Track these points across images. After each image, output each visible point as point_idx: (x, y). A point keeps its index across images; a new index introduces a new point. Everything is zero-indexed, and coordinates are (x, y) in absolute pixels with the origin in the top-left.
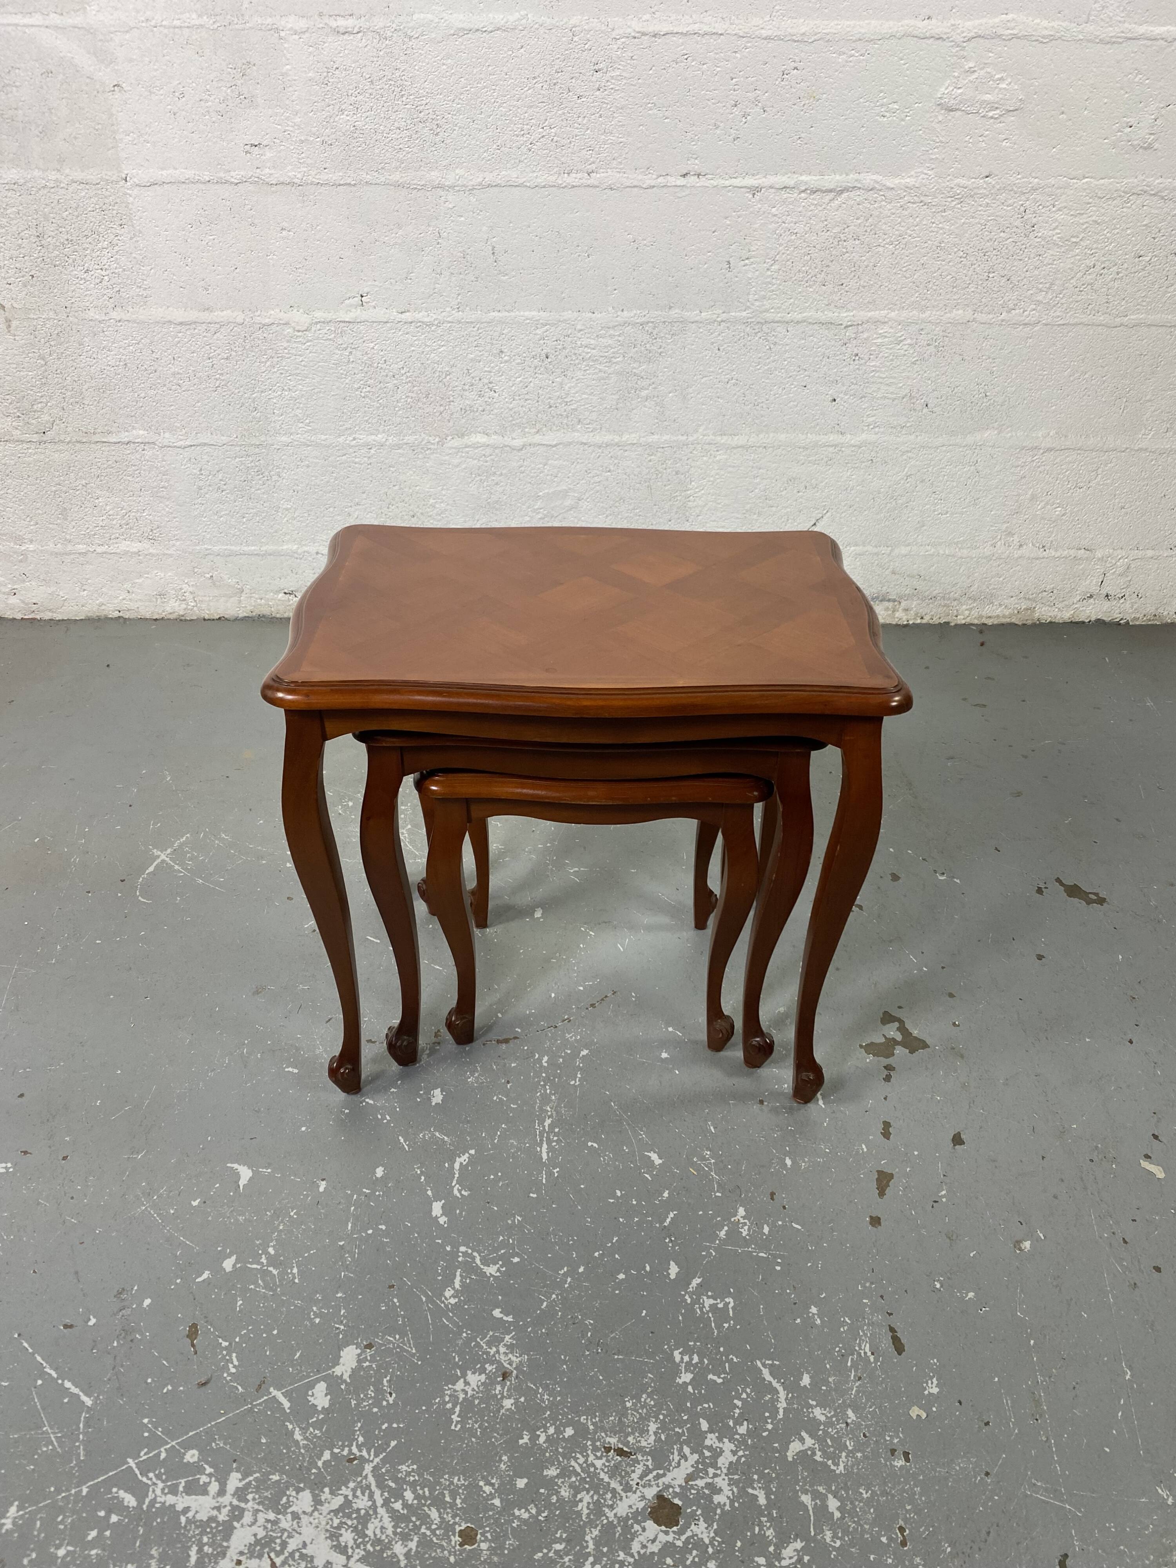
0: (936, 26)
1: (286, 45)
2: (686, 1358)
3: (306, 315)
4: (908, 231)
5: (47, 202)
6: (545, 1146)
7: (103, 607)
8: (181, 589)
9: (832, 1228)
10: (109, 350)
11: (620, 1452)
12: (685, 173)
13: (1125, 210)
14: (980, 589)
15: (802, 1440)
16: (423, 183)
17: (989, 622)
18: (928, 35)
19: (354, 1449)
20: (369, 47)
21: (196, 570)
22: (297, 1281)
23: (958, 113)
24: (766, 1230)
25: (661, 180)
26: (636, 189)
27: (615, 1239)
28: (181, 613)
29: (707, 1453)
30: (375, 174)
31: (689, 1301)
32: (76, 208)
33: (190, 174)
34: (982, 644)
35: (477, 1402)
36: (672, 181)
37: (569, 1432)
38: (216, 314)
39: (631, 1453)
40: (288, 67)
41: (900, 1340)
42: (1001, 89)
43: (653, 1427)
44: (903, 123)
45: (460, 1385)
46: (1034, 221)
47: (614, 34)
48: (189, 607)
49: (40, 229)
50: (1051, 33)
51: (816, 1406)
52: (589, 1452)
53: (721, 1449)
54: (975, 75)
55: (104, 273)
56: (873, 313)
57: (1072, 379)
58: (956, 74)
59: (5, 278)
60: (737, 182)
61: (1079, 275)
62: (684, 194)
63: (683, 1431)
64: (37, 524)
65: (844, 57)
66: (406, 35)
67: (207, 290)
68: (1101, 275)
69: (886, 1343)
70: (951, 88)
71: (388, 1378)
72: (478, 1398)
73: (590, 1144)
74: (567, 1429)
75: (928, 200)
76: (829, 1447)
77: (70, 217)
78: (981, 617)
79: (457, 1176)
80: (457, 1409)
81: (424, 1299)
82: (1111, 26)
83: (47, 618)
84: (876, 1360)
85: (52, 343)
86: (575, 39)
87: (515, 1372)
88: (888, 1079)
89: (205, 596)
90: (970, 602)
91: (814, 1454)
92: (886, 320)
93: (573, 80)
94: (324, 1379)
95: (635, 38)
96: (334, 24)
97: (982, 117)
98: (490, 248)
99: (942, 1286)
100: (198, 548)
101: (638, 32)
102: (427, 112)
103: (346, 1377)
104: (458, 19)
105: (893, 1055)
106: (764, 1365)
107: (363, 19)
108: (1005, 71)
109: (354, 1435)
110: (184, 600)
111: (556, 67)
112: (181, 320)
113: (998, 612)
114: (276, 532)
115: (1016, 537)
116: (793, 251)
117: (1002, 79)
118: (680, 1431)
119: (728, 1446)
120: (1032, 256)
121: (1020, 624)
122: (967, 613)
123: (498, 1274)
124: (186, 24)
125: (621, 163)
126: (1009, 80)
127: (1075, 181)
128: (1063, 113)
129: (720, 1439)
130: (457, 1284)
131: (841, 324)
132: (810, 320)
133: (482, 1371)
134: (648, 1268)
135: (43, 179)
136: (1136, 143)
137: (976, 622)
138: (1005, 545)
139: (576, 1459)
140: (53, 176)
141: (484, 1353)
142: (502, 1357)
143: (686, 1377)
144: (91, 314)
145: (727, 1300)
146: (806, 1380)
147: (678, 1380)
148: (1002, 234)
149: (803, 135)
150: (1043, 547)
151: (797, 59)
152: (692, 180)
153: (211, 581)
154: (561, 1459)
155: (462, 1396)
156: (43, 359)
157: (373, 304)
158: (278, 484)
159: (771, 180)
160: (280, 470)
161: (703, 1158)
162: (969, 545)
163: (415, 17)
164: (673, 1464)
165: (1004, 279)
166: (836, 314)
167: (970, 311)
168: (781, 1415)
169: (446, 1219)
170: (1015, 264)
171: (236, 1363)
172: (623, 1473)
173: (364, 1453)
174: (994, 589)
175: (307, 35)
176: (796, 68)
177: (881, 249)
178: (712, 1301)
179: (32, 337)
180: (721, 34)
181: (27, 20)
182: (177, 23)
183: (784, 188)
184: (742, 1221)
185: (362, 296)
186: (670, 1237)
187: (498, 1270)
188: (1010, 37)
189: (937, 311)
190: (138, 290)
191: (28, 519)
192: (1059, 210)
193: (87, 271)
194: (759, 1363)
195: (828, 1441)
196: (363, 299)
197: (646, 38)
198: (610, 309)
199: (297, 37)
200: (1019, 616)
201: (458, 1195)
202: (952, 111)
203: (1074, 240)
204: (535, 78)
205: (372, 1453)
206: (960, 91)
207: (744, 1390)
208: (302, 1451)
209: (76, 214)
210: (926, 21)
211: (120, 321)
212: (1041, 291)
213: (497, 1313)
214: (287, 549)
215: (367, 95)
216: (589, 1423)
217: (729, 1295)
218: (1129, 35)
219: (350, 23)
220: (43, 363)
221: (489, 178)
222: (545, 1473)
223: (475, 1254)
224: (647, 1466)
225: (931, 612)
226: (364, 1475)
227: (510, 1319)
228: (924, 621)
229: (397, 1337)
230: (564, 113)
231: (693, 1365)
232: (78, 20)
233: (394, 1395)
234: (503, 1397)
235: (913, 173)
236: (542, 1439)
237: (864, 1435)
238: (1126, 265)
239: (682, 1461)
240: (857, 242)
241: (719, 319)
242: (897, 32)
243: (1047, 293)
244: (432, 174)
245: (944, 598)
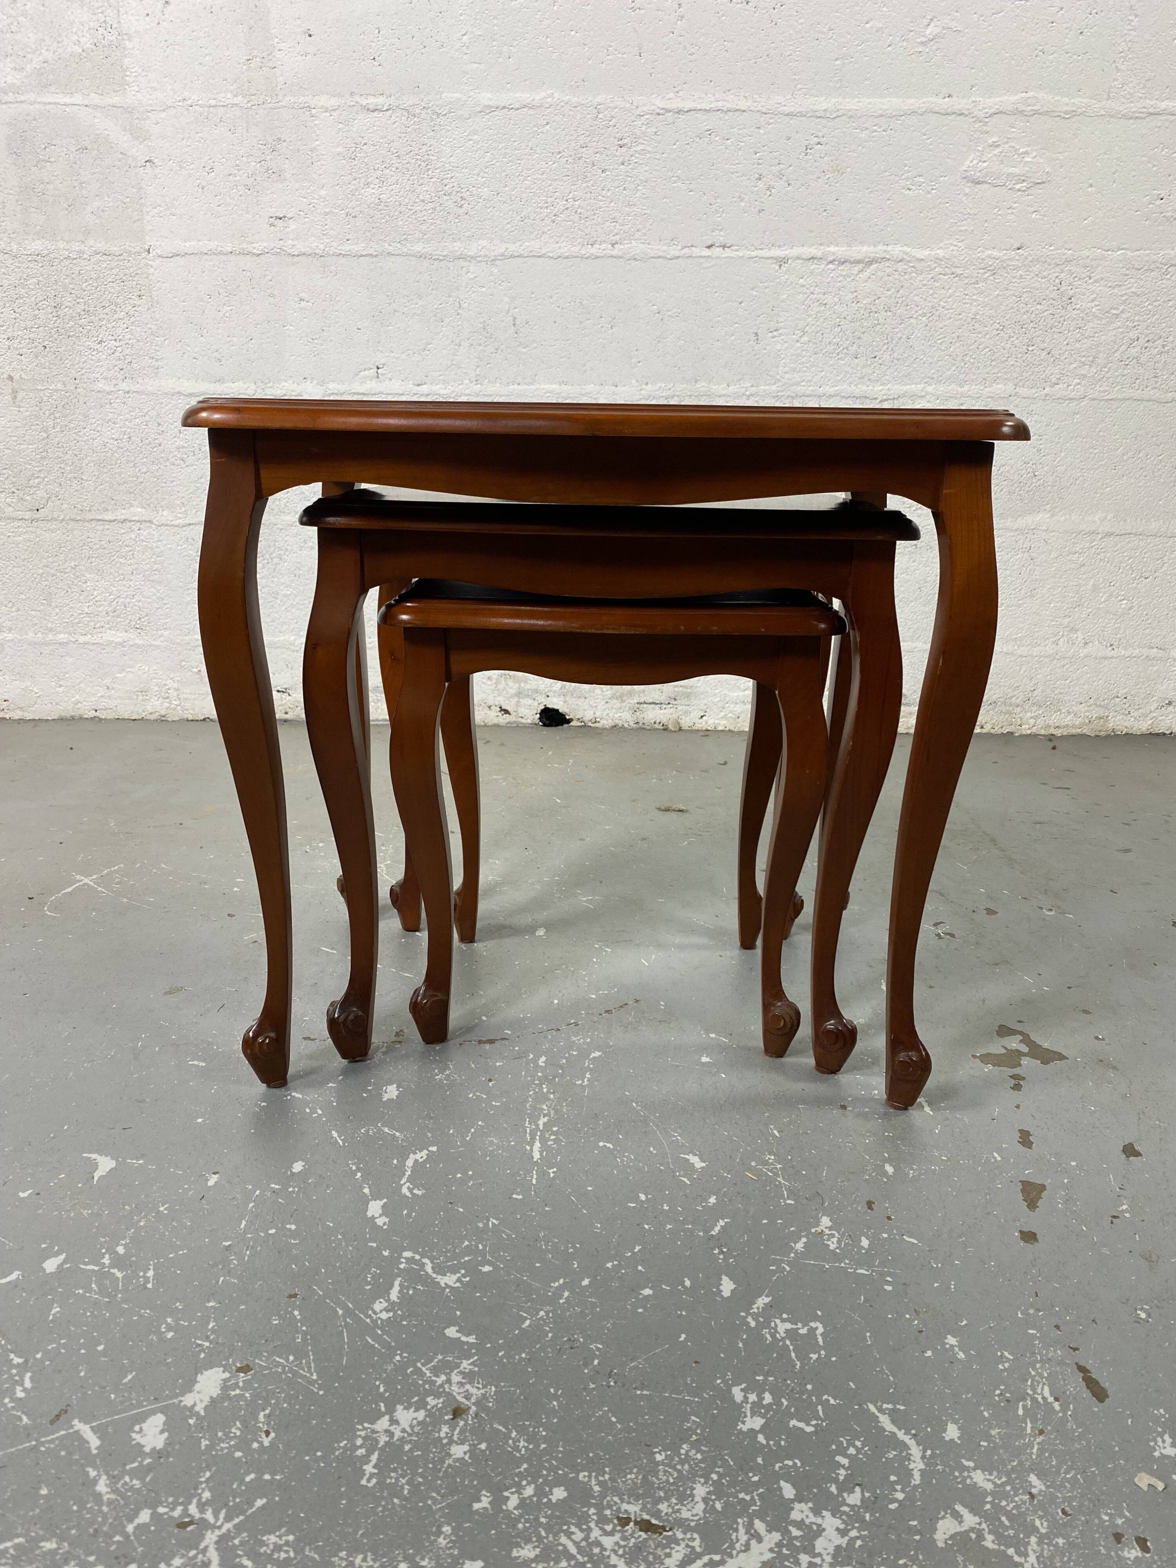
0: (958, 103)
1: (316, 122)
2: (752, 1397)
3: (319, 387)
4: (941, 303)
5: (68, 272)
6: (537, 1145)
7: (79, 705)
8: (165, 685)
9: (964, 1243)
10: (114, 423)
11: (646, 1526)
12: (710, 243)
13: (1164, 282)
14: (1044, 694)
15: (957, 1516)
16: (445, 253)
17: (1058, 733)
18: (949, 111)
19: (193, 1509)
20: (397, 124)
21: (183, 663)
22: (150, 1286)
23: (986, 186)
24: (865, 1243)
25: (686, 250)
26: (660, 260)
27: (637, 1248)
28: (163, 713)
29: (795, 1532)
30: (398, 245)
31: (753, 1324)
32: (96, 279)
33: (213, 245)
34: (1054, 748)
35: (407, 1448)
36: (696, 251)
37: (559, 1494)
38: (227, 385)
39: (663, 1528)
40: (317, 143)
41: (1097, 1383)
42: (1026, 162)
43: (700, 1491)
44: (929, 196)
45: (383, 1423)
46: (1071, 293)
47: (638, 112)
48: (172, 706)
49: (58, 300)
50: (1074, 109)
51: (975, 1469)
52: (592, 1525)
53: (819, 1526)
54: (1000, 149)
55: (117, 344)
56: (909, 387)
57: (1125, 458)
58: (980, 149)
59: (17, 349)
60: (765, 253)
61: (1123, 348)
62: (709, 265)
63: (752, 1498)
64: (19, 610)
65: (867, 132)
66: (434, 112)
67: (220, 361)
68: (1146, 348)
69: (1076, 1386)
70: (975, 162)
71: (267, 1412)
72: (410, 1442)
73: (601, 1144)
74: (555, 1490)
75: (959, 271)
76: (1007, 1528)
77: (89, 288)
78: (1048, 727)
79: (408, 1173)
80: (374, 1457)
81: (340, 1312)
82: (1132, 102)
83: (17, 718)
84: (1064, 1409)
85: (57, 415)
86: (600, 116)
87: (474, 1408)
88: (1017, 1087)
89: (191, 693)
90: (1035, 708)
91: (980, 1536)
92: (923, 394)
93: (598, 155)
94: (163, 1410)
95: (659, 114)
96: (364, 102)
97: (1010, 189)
98: (511, 318)
99: (1149, 1315)
100: (187, 638)
101: (662, 109)
102: (452, 185)
103: (200, 1408)
104: (486, 97)
105: (1020, 1065)
106: (881, 1410)
107: (393, 97)
108: (1029, 145)
109: (196, 1488)
110: (167, 698)
111: (581, 142)
112: (190, 392)
113: (1068, 720)
114: (273, 621)
115: (1079, 633)
116: (823, 323)
117: (1026, 153)
118: (748, 1498)
119: (830, 1522)
120: (1072, 329)
121: (1093, 735)
122: (1032, 721)
123: (458, 1285)
124: (221, 103)
125: (645, 234)
126: (1035, 154)
127: (1110, 253)
128: (1091, 186)
129: (816, 1512)
130: (394, 1295)
131: (876, 399)
132: (843, 394)
133: (421, 1405)
134: (688, 1283)
135: (67, 250)
136: (1169, 214)
137: (1043, 732)
138: (1068, 642)
139: (569, 1534)
140: (76, 246)
141: (425, 1382)
142: (455, 1388)
143: (756, 1423)
144: (100, 385)
145: (813, 1324)
146: (952, 1432)
147: (740, 1426)
148: (1038, 306)
149: (828, 208)
150: (1111, 645)
151: (820, 134)
152: (717, 251)
153: (198, 676)
154: (543, 1533)
155: (383, 1439)
156: (45, 432)
157: (389, 376)
158: (279, 567)
159: (796, 251)
160: (282, 552)
161: (765, 1163)
162: (1029, 642)
163: (444, 95)
164: (738, 1546)
165: (1045, 353)
166: (870, 388)
167: (1010, 386)
168: (917, 1479)
169: (387, 1220)
170: (1055, 336)
171: (28, 1384)
172: (651, 1558)
173: (209, 1516)
174: (1061, 693)
175: (337, 112)
176: (819, 143)
177: (912, 320)
178: (788, 1326)
179: (37, 409)
180: (744, 111)
181: (68, 100)
182: (213, 102)
183: (812, 258)
184: (827, 1232)
185: (378, 368)
186: (720, 1247)
187: (459, 1280)
188: (1032, 113)
189: (976, 385)
190: (150, 361)
191: (10, 605)
192: (1096, 281)
193: (101, 342)
194: (872, 1408)
195: (1003, 1519)
196: (379, 371)
197: (671, 114)
198: (634, 381)
199: (328, 114)
200: (1092, 726)
201: (408, 1194)
202: (978, 183)
203: (1115, 312)
204: (559, 153)
205: (222, 1516)
206: (985, 164)
207: (851, 1444)
208: (105, 1509)
209: (95, 284)
210: (947, 99)
211: (128, 392)
212: (1084, 364)
213: (452, 1332)
214: (284, 640)
215: (394, 169)
216: (593, 1482)
217: (816, 1318)
218: (1151, 110)
219: (381, 100)
220: (45, 435)
221: (512, 248)
222: (515, 1553)
223: (426, 1261)
224: (693, 1548)
225: (992, 719)
226: (202, 1546)
227: (472, 1339)
228: (984, 731)
229: (291, 1358)
230: (588, 186)
231: (763, 1407)
232: (116, 100)
233: (273, 1435)
234: (451, 1442)
235: (942, 245)
236: (513, 1501)
237: (1064, 1512)
238: (1171, 339)
239: (753, 1543)
240: (889, 314)
241: (748, 393)
242: (919, 108)
243: (1091, 366)
244: (455, 244)
245: (1004, 703)
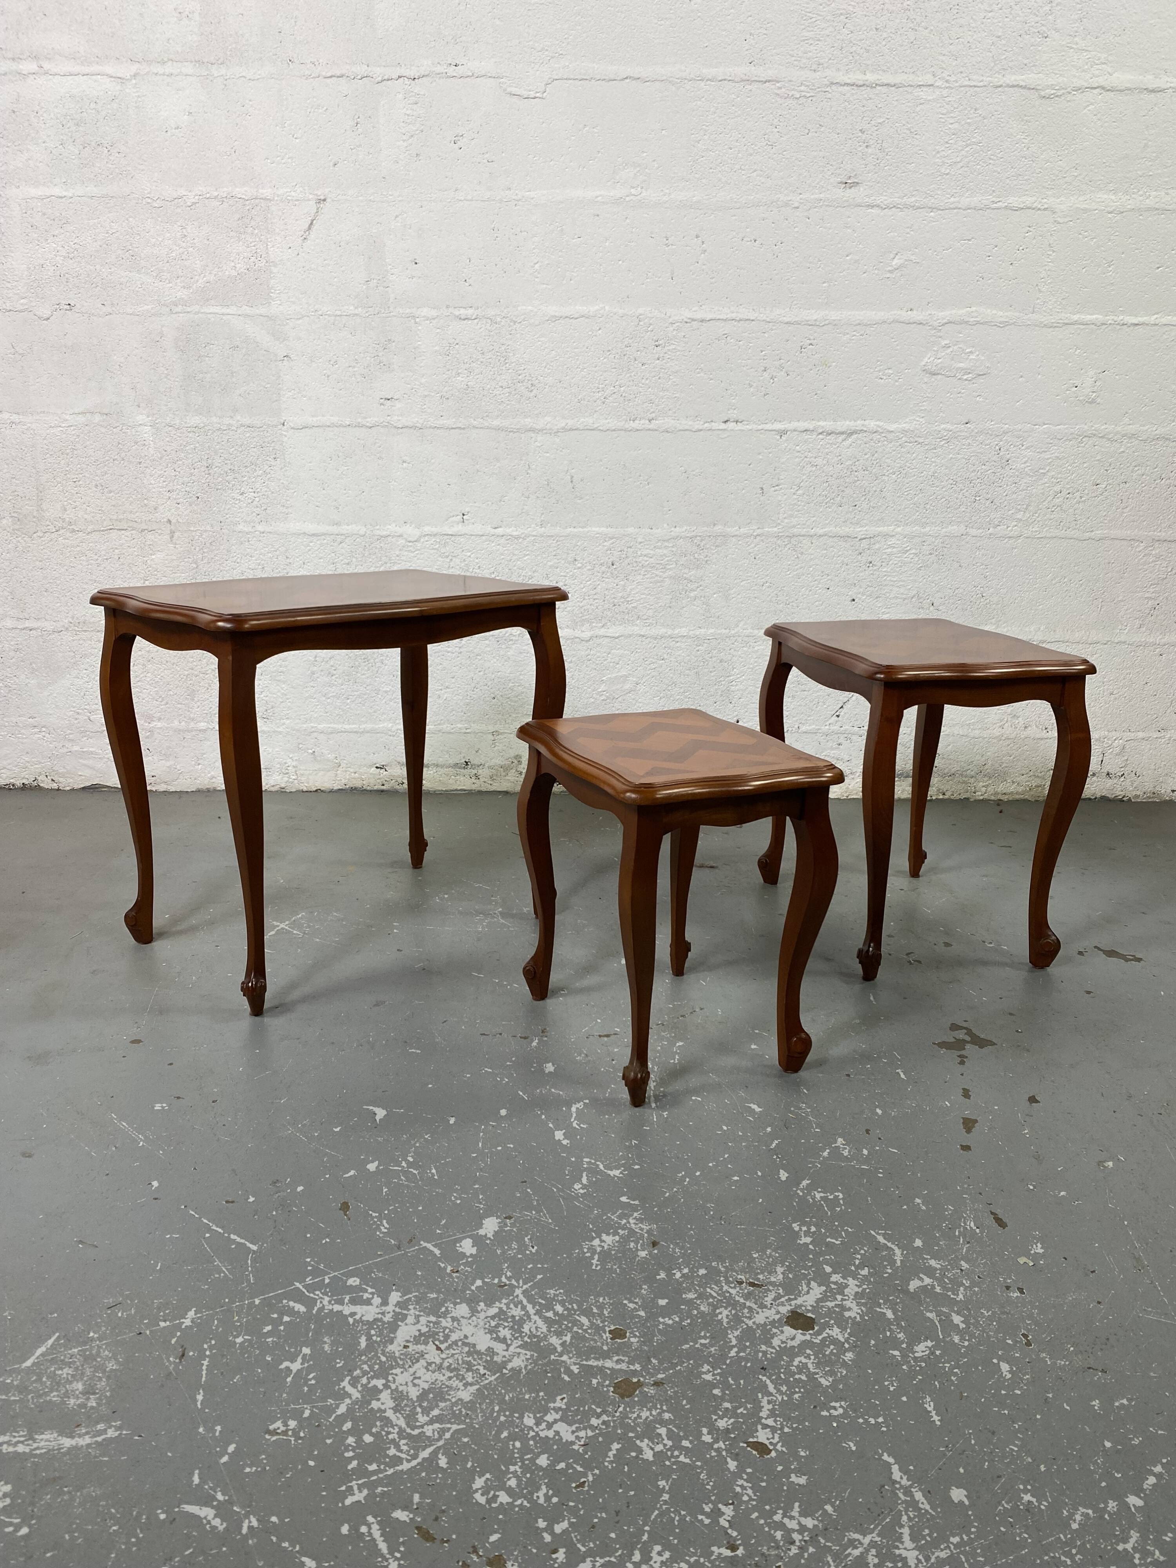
0: (918, 315)
1: (420, 328)
2: (804, 1228)
3: (417, 529)
4: (907, 464)
5: (220, 440)
7: (214, 780)
8: (286, 763)
9: (926, 1151)
10: (251, 557)
11: (752, 1284)
12: (726, 419)
13: (1080, 449)
14: (993, 768)
15: (922, 1280)
16: (519, 427)
17: (1005, 798)
18: (911, 321)
19: (504, 1279)
20: (483, 329)
21: (301, 746)
22: (436, 1177)
23: (940, 376)
24: (865, 1152)
25: (706, 425)
26: (687, 432)
27: (726, 1156)
28: (283, 786)
29: (833, 1286)
30: (481, 420)
31: (801, 1194)
32: (241, 445)
33: (335, 419)
34: (1001, 812)
35: (613, 1252)
36: (715, 426)
37: (702, 1272)
38: (343, 527)
39: (762, 1285)
40: (419, 343)
41: (1001, 1219)
42: (971, 359)
43: (780, 1270)
44: (897, 384)
45: (596, 1242)
46: (1008, 457)
47: (671, 320)
48: (291, 780)
49: (210, 461)
50: (1007, 320)
51: (930, 1259)
52: (723, 1284)
53: (845, 1284)
54: (951, 349)
55: (256, 495)
56: (882, 528)
57: (1054, 582)
58: (935, 349)
59: (175, 499)
60: (769, 426)
61: (1050, 498)
62: (726, 435)
63: (809, 1273)
64: (167, 703)
65: (848, 336)
66: (512, 320)
67: (337, 508)
68: (1067, 498)
69: (990, 1221)
70: (932, 359)
71: (529, 1237)
72: (614, 1250)
73: (693, 1098)
74: (700, 1270)
75: (921, 440)
76: (948, 1284)
77: (235, 452)
78: (996, 794)
79: (574, 1115)
80: (596, 1257)
81: (555, 1190)
82: (1051, 315)
83: (162, 790)
84: (982, 1232)
85: (205, 550)
86: (641, 323)
87: (646, 1235)
88: (962, 1063)
89: (306, 770)
90: (985, 779)
91: (933, 1287)
92: (894, 534)
93: (639, 353)
94: (469, 1237)
95: (687, 322)
96: (457, 313)
97: (959, 379)
98: (569, 477)
99: (1035, 1187)
100: (305, 726)
101: (689, 319)
102: (524, 375)
103: (490, 1235)
104: (553, 310)
105: (965, 1049)
106: (878, 1234)
107: (480, 309)
108: (973, 347)
109: (502, 1271)
110: (287, 773)
111: (626, 343)
112: (313, 532)
113: (1012, 788)
114: (375, 712)
115: (1020, 719)
116: (814, 480)
117: (971, 352)
118: (806, 1272)
119: (851, 1282)
120: (1009, 484)
121: (1033, 800)
122: (984, 789)
123: (621, 1175)
124: (345, 314)
125: (675, 412)
126: (977, 353)
127: (1037, 427)
128: (1022, 377)
129: (844, 1278)
130: (584, 1180)
131: (856, 537)
132: (830, 534)
133: (616, 1233)
134: (760, 1174)
135: (219, 423)
136: (1081, 398)
137: (993, 798)
138: (1011, 726)
139: (712, 1289)
140: (227, 421)
141: (615, 1223)
142: (633, 1226)
143: (808, 1240)
144: (240, 527)
145: (836, 1194)
146: (918, 1243)
147: (799, 1241)
148: (983, 467)
149: (819, 392)
150: (1046, 729)
151: (812, 338)
152: (731, 425)
153: (312, 756)
154: (697, 1288)
155: (599, 1249)
156: (196, 563)
157: (473, 521)
158: (381, 670)
159: (794, 425)
160: (384, 658)
161: (801, 1108)
162: (980, 726)
163: (519, 308)
164: (803, 1292)
165: (989, 502)
166: (852, 529)
167: (962, 527)
168: (899, 1263)
169: (569, 1142)
170: (996, 489)
171: (386, 1225)
172: (757, 1297)
173: (514, 1282)
174: (1006, 767)
175: (436, 320)
176: (811, 344)
177: (884, 477)
178: (822, 1195)
179: (190, 545)
180: (753, 320)
181: (225, 310)
182: (338, 313)
183: (805, 431)
184: (842, 1146)
185: (463, 515)
186: (777, 1155)
187: (621, 1173)
188: (975, 323)
189: (936, 526)
190: (281, 508)
191: (160, 700)
192: (1027, 448)
193: (242, 494)
194: (872, 1232)
195: (946, 1280)
196: (464, 517)
197: (696, 322)
198: (665, 525)
199: (428, 322)
200: (1032, 793)
201: (577, 1127)
202: (934, 374)
203: (1042, 471)
204: (609, 351)
205: (521, 1282)
206: (940, 360)
207: (861, 1249)
208: (456, 1280)
209: (240, 449)
210: (909, 312)
211: (263, 533)
212: (1020, 511)
213: (624, 1199)
214: (383, 727)
215: (479, 363)
216: (720, 1266)
217: (838, 1191)
218: (1066, 321)
219: (470, 312)
220: (195, 566)
221: (571, 423)
222: (684, 1296)
223: (598, 1163)
224: (779, 1293)
225: (951, 788)
226: (515, 1295)
227: (637, 1202)
228: (946, 797)
229: (534, 1212)
230: (631, 376)
231: (811, 1233)
232: (262, 311)
233: (536, 1248)
234: (637, 1250)
235: (907, 420)
236: (678, 1275)
237: (979, 1277)
238: (1086, 491)
239: (811, 1291)
240: (866, 472)
241: (755, 534)
242: (888, 319)
243: (1025, 512)
244: (526, 420)
245: (962, 775)
